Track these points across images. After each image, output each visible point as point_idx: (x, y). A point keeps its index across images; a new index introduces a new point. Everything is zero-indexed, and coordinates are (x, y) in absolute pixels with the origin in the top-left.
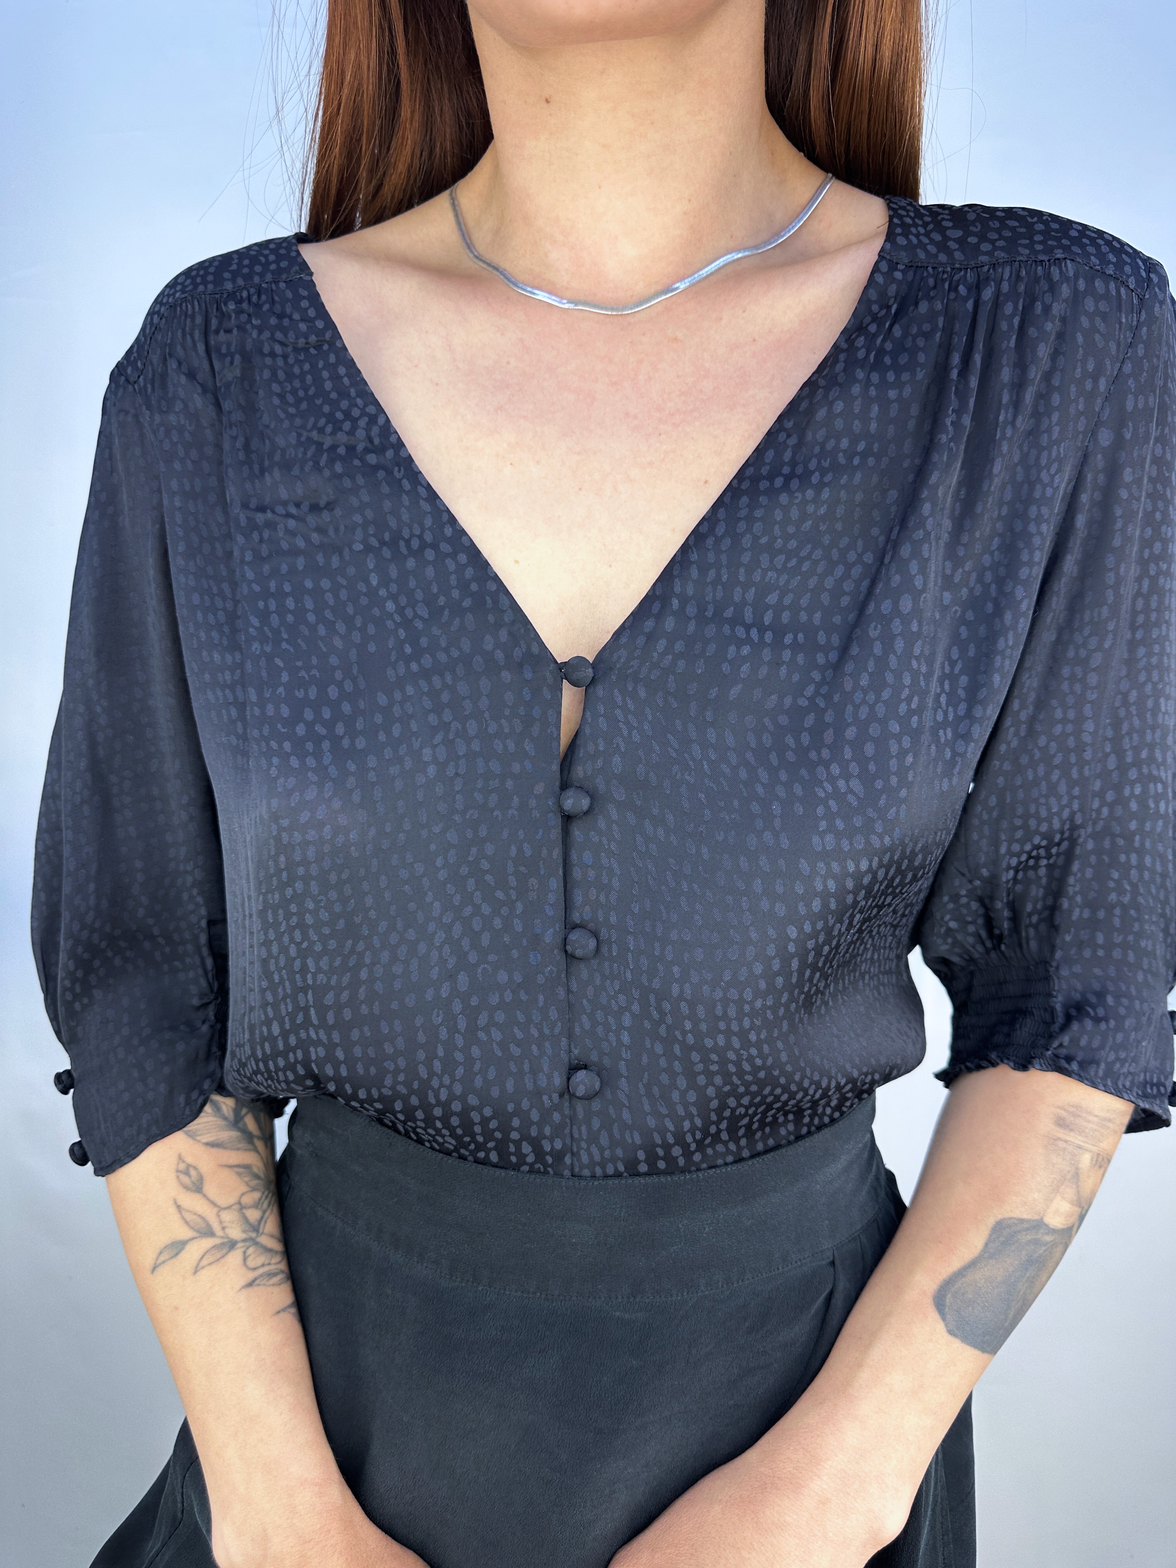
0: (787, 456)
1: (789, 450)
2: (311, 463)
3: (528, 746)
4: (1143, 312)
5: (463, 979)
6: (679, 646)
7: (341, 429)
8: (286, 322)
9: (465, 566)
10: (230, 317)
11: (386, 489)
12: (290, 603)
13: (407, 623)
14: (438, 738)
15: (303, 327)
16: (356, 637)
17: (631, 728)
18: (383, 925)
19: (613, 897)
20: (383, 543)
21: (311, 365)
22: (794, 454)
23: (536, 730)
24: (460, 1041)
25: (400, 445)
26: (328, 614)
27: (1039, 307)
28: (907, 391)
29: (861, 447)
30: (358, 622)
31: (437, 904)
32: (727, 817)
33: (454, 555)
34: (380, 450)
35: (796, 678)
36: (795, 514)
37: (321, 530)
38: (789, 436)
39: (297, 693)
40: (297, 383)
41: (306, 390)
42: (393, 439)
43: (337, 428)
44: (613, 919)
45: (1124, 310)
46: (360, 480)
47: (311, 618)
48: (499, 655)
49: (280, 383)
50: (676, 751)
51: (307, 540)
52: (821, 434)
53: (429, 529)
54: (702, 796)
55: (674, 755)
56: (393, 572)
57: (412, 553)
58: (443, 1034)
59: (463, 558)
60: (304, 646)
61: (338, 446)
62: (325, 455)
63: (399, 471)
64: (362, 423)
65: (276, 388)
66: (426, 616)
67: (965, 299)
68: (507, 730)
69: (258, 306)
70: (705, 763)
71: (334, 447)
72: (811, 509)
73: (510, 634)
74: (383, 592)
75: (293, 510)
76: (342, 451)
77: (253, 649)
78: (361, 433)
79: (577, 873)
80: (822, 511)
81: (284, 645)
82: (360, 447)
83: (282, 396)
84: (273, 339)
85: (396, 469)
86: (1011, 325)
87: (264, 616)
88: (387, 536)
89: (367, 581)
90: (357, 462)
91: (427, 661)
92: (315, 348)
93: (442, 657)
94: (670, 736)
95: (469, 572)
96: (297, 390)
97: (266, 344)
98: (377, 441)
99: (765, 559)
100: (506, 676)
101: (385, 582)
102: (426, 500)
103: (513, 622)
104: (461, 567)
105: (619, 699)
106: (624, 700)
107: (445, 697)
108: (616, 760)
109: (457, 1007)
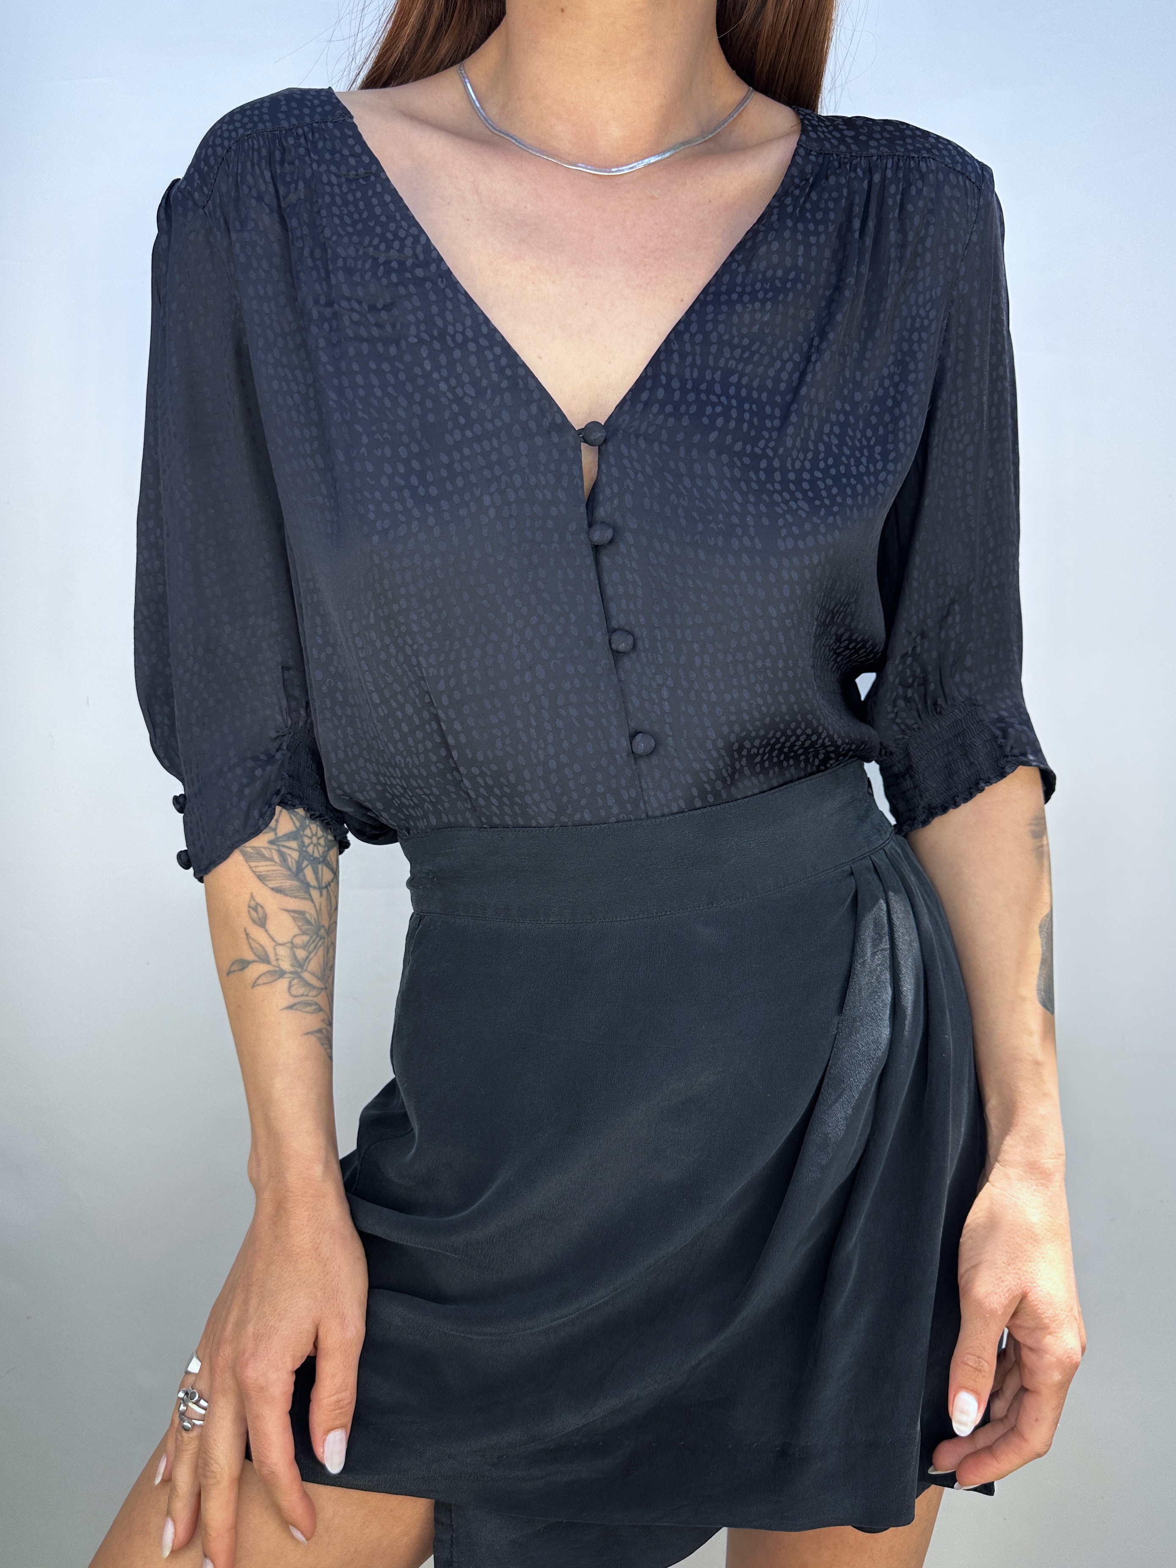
0: (739, 280)
1: (740, 275)
2: (370, 274)
3: (561, 495)
4: (981, 198)
5: (540, 670)
6: (669, 409)
7: (392, 248)
8: (337, 157)
10: (290, 151)
11: (433, 296)
12: (359, 379)
13: (459, 400)
14: (493, 488)
15: (352, 161)
16: (417, 409)
17: (636, 472)
18: (472, 630)
19: (640, 604)
20: (433, 338)
21: (362, 193)
22: (744, 279)
23: (565, 482)
24: (546, 715)
25: (440, 259)
26: (392, 390)
27: (913, 191)
28: (823, 239)
29: (792, 275)
30: (417, 397)
31: (510, 614)
32: (715, 527)
33: (490, 348)
34: (426, 265)
35: (753, 433)
36: (747, 319)
37: (380, 325)
38: (739, 265)
39: (376, 452)
40: (352, 208)
41: (360, 214)
42: (434, 255)
43: (389, 247)
45: (969, 196)
46: (412, 289)
47: (378, 392)
48: (532, 425)
49: (338, 207)
50: (671, 484)
51: (369, 331)
52: (763, 265)
53: (469, 327)
54: (695, 514)
55: (670, 487)
56: (443, 359)
57: (457, 345)
58: (533, 709)
59: (498, 350)
60: (376, 415)
61: (391, 262)
62: (382, 268)
63: (442, 282)
64: (409, 242)
65: (335, 210)
66: (474, 395)
67: (862, 180)
68: (543, 483)
69: (314, 143)
70: (694, 490)
71: (387, 262)
72: (758, 316)
73: (539, 408)
74: (436, 375)
75: (356, 306)
76: (394, 265)
77: (335, 418)
78: (408, 251)
79: (609, 591)
80: (766, 318)
81: (360, 414)
82: (409, 263)
83: (341, 218)
84: (328, 171)
85: (440, 280)
86: (895, 201)
87: (340, 391)
88: (436, 333)
89: (422, 367)
90: (408, 275)
91: (477, 429)
92: (363, 178)
93: (489, 426)
94: (666, 474)
96: (352, 213)
97: (324, 175)
98: (421, 257)
99: (727, 351)
100: (539, 440)
101: (437, 367)
102: (466, 305)
104: (497, 359)
105: (625, 452)
106: (629, 452)
107: (494, 457)
108: (628, 498)
109: (539, 690)
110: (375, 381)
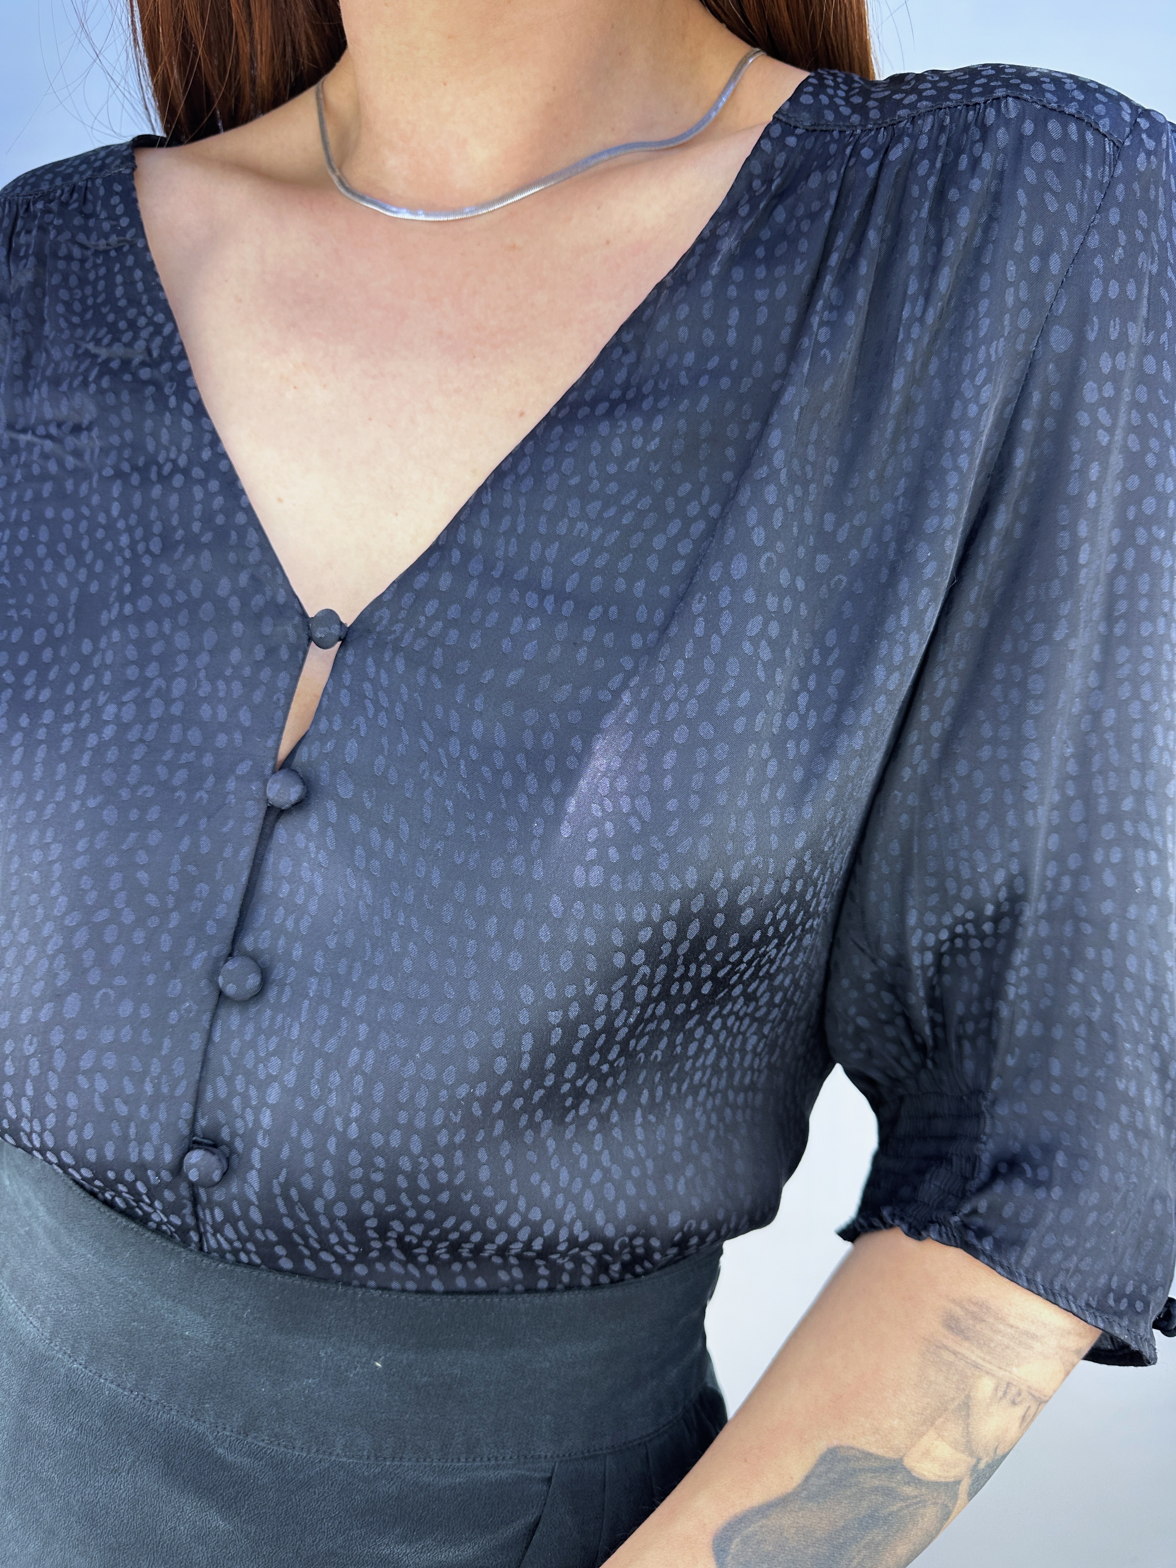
0: (621, 377)
1: (624, 369)
2: (81, 378)
3: (244, 715)
4: (1119, 164)
5: (73, 1003)
6: (453, 611)
7: (119, 340)
8: (91, 222)
9: (215, 495)
10: (35, 217)
11: (150, 407)
12: (24, 534)
13: (136, 559)
14: (130, 695)
15: (107, 226)
16: (82, 574)
17: (378, 707)
19: (305, 923)
20: (135, 468)
21: (107, 269)
22: (629, 374)
23: (257, 698)
24: (53, 1082)
25: (181, 357)
26: (61, 548)
28: (781, 290)
29: (712, 363)
30: (89, 558)
31: (63, 900)
32: (474, 834)
33: (207, 482)
34: (157, 364)
35: (600, 664)
36: (617, 447)
37: (77, 453)
38: (626, 355)
40: (88, 290)
41: (96, 299)
43: (116, 339)
44: (297, 952)
45: (1090, 160)
46: (125, 397)
47: (41, 551)
48: (234, 603)
49: (70, 290)
50: (429, 743)
51: (61, 463)
52: (662, 348)
53: (186, 451)
54: (449, 804)
55: (426, 748)
56: (137, 501)
57: (161, 480)
58: (34, 1068)
59: (215, 484)
60: (23, 582)
61: (113, 359)
62: (97, 369)
63: (172, 384)
64: (144, 334)
65: (64, 294)
66: (158, 552)
68: (221, 694)
69: (67, 205)
70: (462, 762)
71: (108, 360)
72: (638, 442)
73: (253, 578)
74: (121, 525)
75: (53, 430)
76: (115, 364)
78: (140, 344)
80: (653, 446)
81: (2, 580)
83: (68, 305)
84: (72, 240)
85: (170, 382)
88: (141, 461)
89: (108, 512)
90: (127, 377)
91: (144, 603)
92: (115, 249)
93: (165, 601)
94: (425, 724)
95: (218, 502)
96: (86, 297)
98: (156, 353)
99: (574, 507)
100: (238, 629)
101: (125, 513)
102: (189, 418)
103: (259, 564)
104: (209, 496)
105: (371, 670)
106: (378, 672)
107: (157, 649)
108: (352, 746)
109: (57, 1037)
110: (44, 534)
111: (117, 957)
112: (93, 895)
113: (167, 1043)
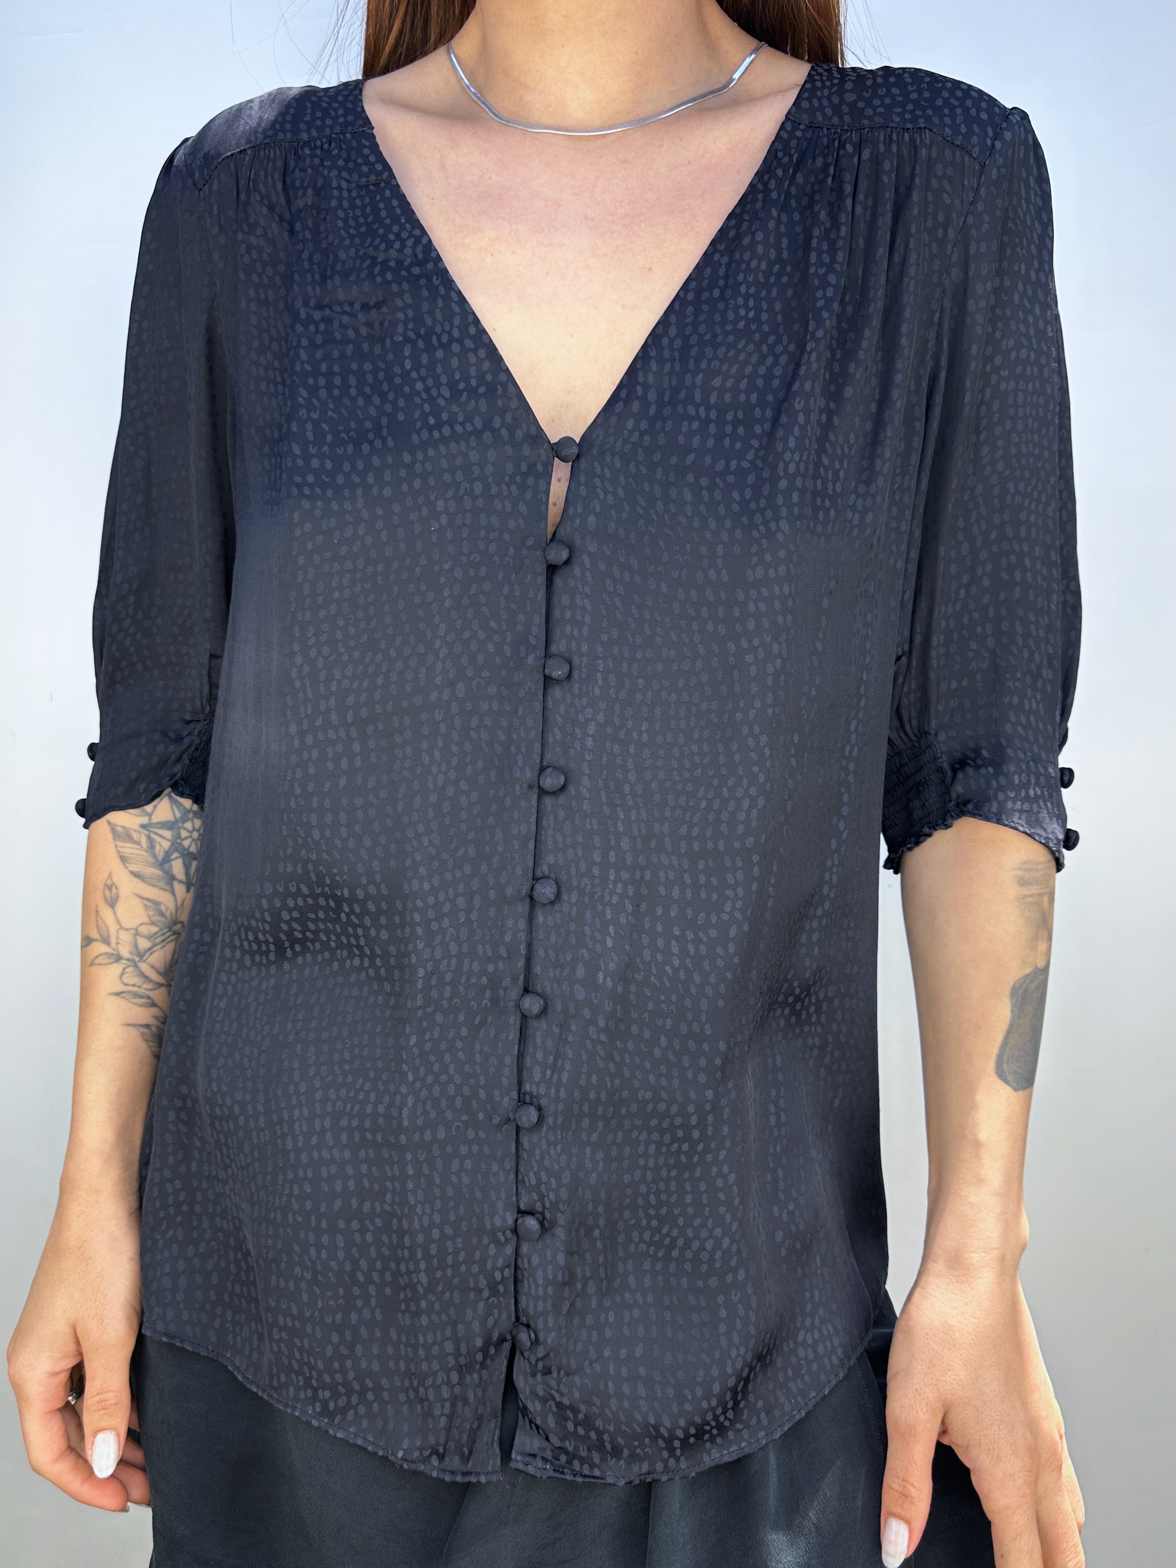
0: (722, 271)
1: (723, 266)
2: (366, 272)
4: (983, 176)
5: (460, 687)
6: (644, 425)
7: (392, 248)
9: (483, 360)
10: (305, 159)
11: (425, 293)
12: (338, 381)
13: (432, 400)
14: (450, 494)
15: (365, 169)
16: (389, 408)
17: (606, 493)
18: (398, 641)
19: (585, 630)
20: (419, 336)
21: (370, 199)
23: (528, 495)
25: (439, 260)
26: (367, 390)
30: (392, 396)
31: (443, 626)
32: (681, 559)
34: (422, 264)
35: (738, 446)
37: (369, 324)
38: (722, 255)
39: (338, 450)
40: (358, 212)
41: (366, 219)
42: (433, 254)
43: (390, 247)
44: (584, 648)
46: (405, 286)
47: (353, 392)
48: (504, 433)
49: (344, 210)
50: (643, 508)
51: (357, 332)
53: (457, 327)
55: (641, 511)
56: (425, 359)
57: (441, 345)
58: (443, 728)
60: (346, 414)
61: (389, 260)
62: (379, 267)
63: (437, 279)
64: (409, 243)
65: (340, 213)
66: (448, 396)
67: (852, 156)
69: (329, 151)
70: (666, 515)
71: (385, 262)
74: (414, 375)
75: (347, 308)
76: (392, 263)
78: (408, 251)
81: (330, 413)
82: (407, 262)
83: (345, 221)
85: (435, 277)
87: (313, 390)
88: (423, 332)
89: (402, 366)
90: (404, 273)
91: (446, 431)
92: (373, 185)
93: (459, 429)
95: (486, 366)
96: (358, 217)
97: (334, 180)
98: (420, 257)
99: (709, 352)
100: (509, 451)
101: (417, 367)
102: (457, 303)
103: (517, 408)
105: (598, 470)
106: (602, 470)
107: (459, 461)
108: (592, 519)
109: (454, 709)
110: (353, 381)
111: (481, 659)
112: (459, 622)
113: (521, 709)
